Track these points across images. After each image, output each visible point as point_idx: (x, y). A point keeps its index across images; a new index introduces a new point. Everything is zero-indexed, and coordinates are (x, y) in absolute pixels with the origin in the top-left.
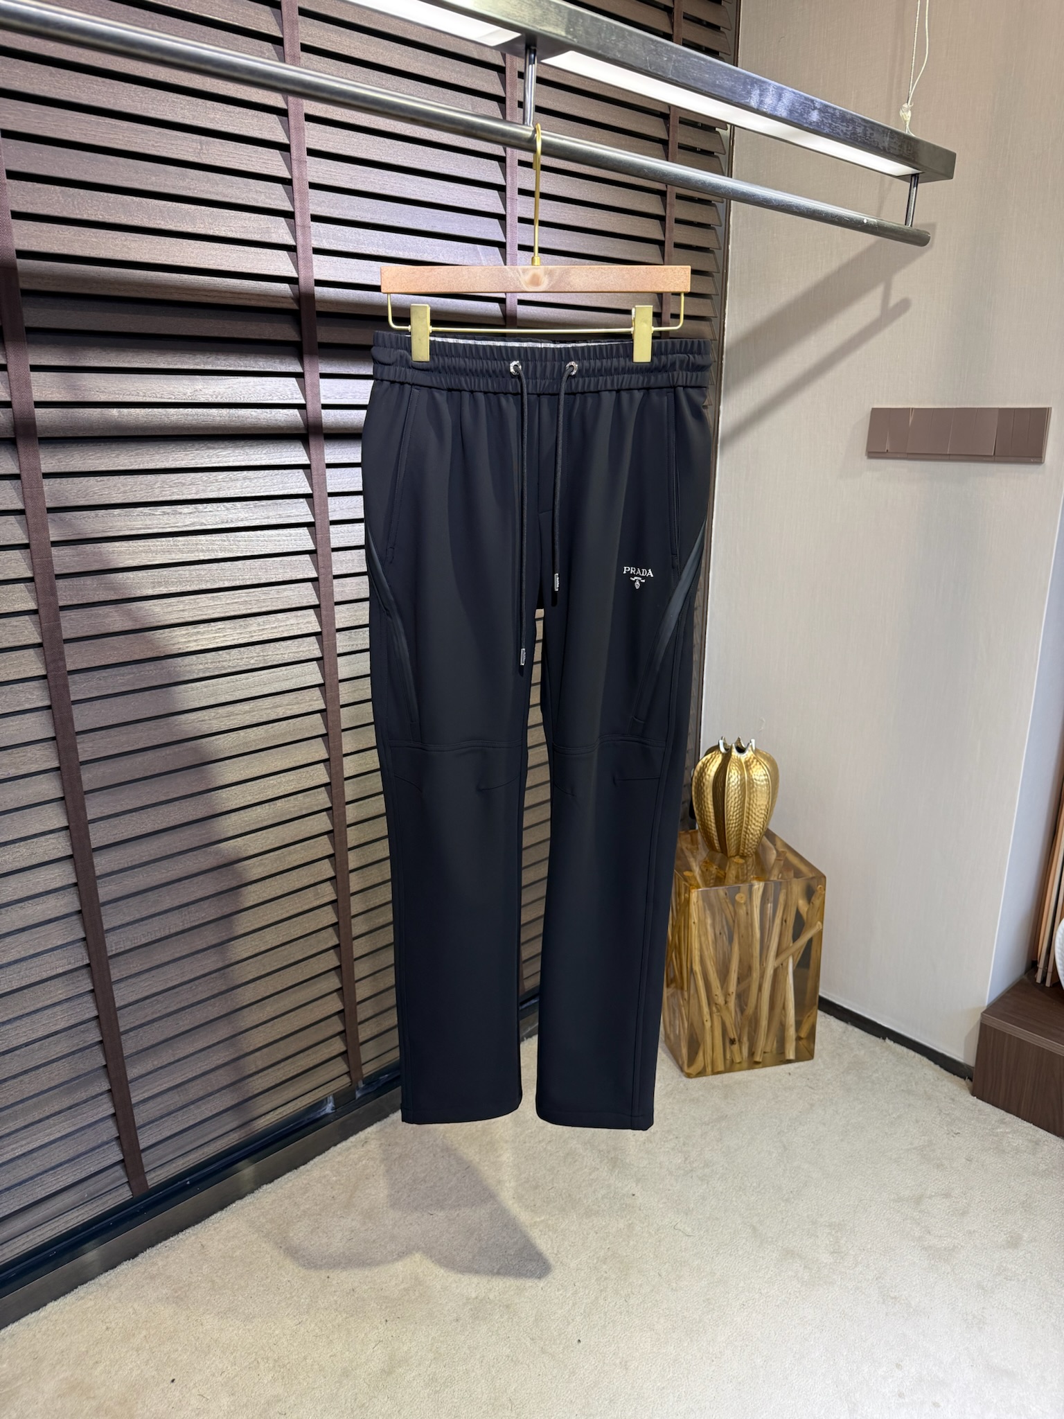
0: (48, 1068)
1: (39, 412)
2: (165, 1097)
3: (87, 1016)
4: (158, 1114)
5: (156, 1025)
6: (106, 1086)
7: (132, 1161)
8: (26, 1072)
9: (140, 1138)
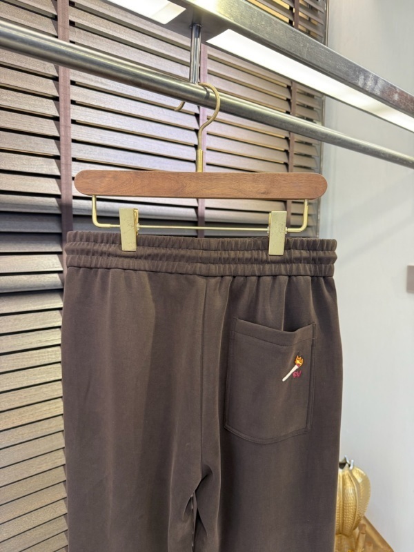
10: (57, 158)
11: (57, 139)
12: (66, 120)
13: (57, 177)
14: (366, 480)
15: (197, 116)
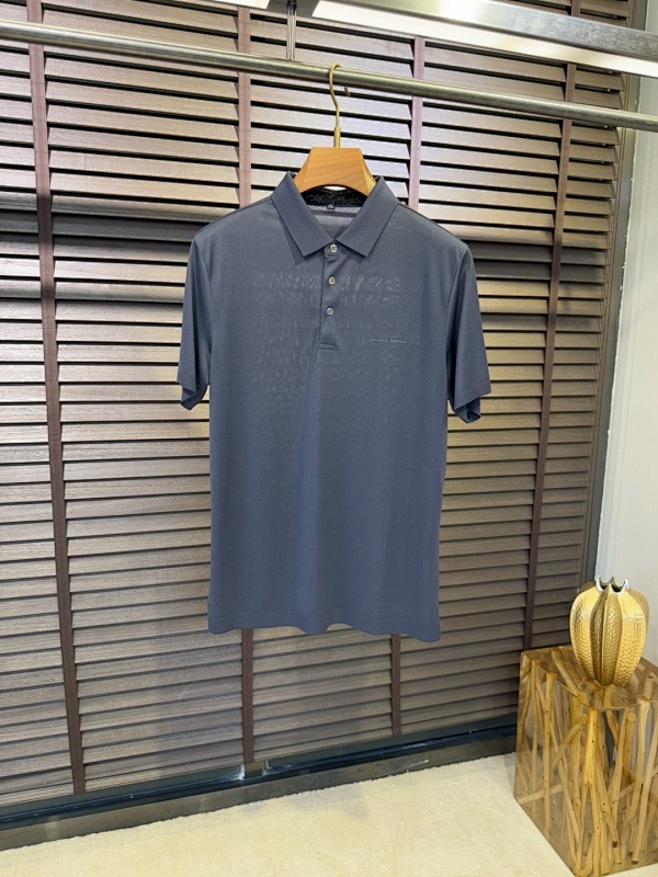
0: (29, 691)
1: (58, 284)
2: (107, 732)
3: (56, 664)
4: (99, 743)
5: (104, 682)
6: (64, 714)
7: (79, 769)
8: (16, 690)
9: (85, 755)
10: (236, 165)
11: (236, 144)
12: (245, 122)
13: (236, 186)
15: (410, 103)
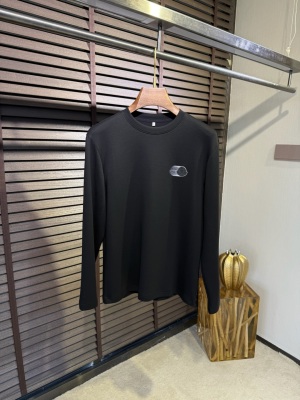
2: (36, 362)
3: (10, 335)
4: (33, 368)
6: (15, 359)
9: (25, 376)
10: (89, 83)
11: (89, 73)
13: (90, 93)
14: (246, 262)
